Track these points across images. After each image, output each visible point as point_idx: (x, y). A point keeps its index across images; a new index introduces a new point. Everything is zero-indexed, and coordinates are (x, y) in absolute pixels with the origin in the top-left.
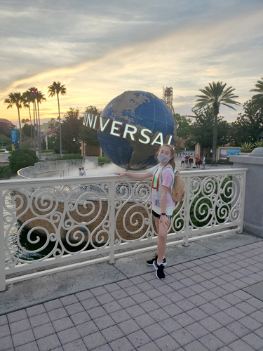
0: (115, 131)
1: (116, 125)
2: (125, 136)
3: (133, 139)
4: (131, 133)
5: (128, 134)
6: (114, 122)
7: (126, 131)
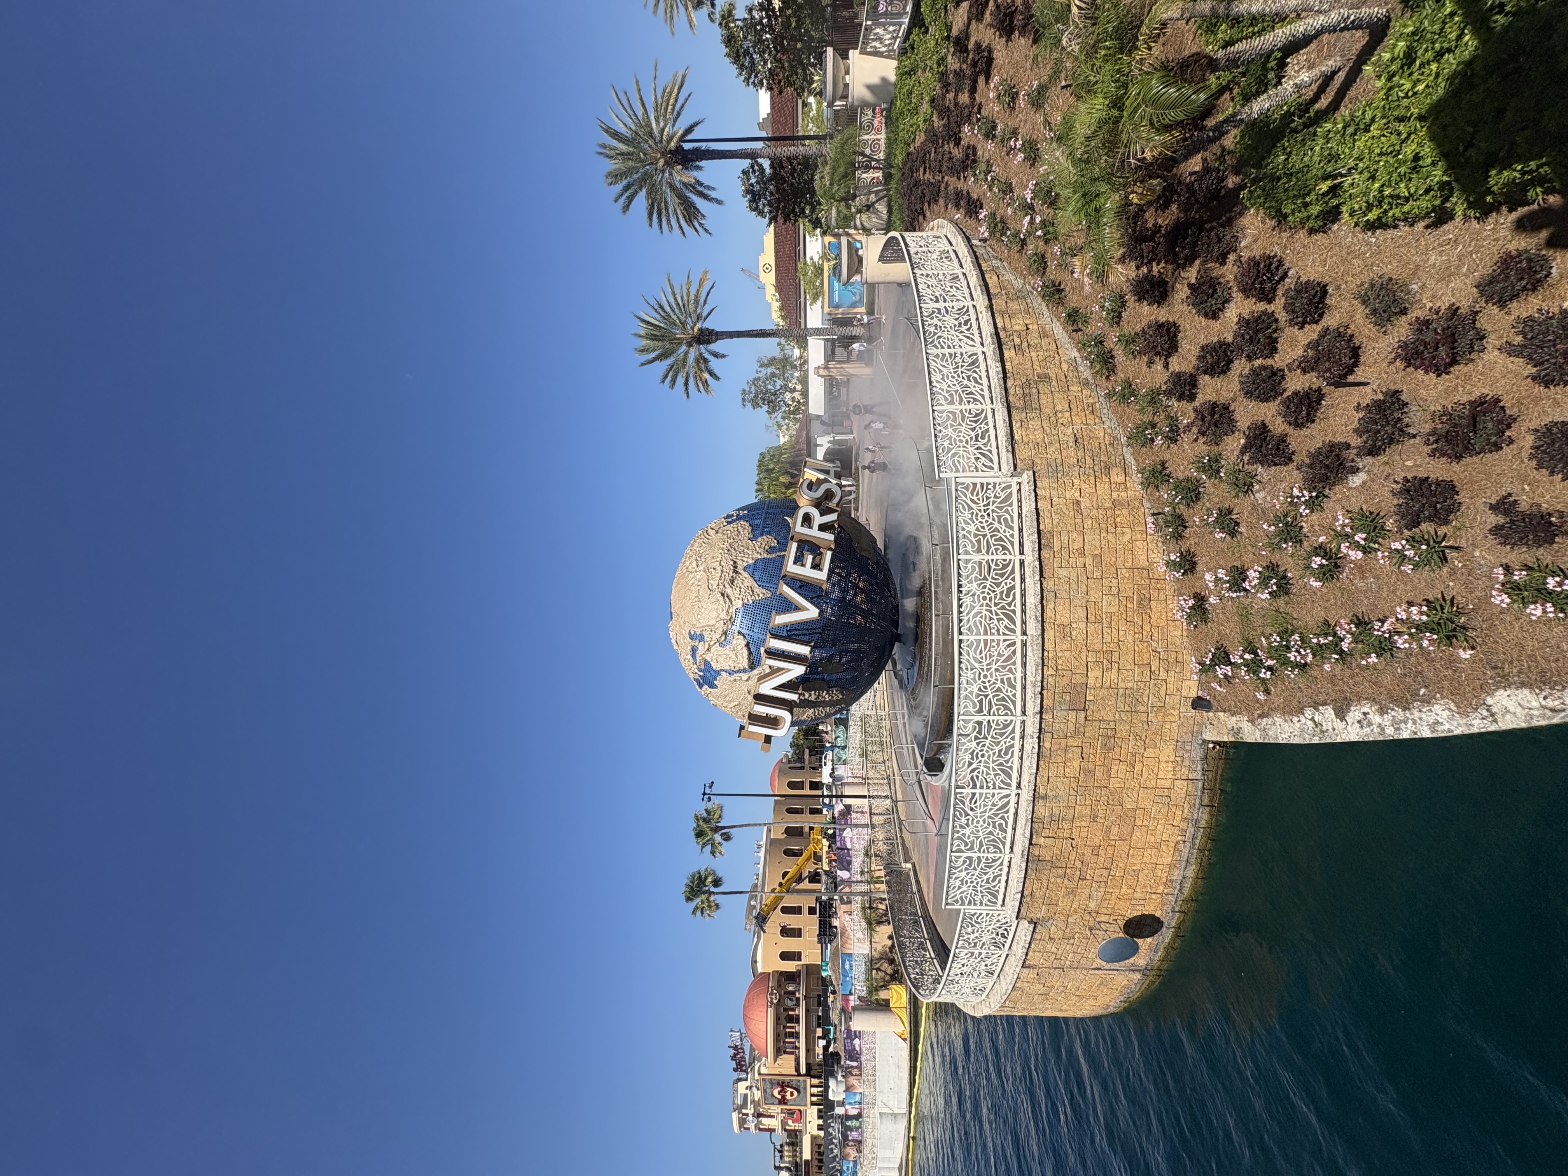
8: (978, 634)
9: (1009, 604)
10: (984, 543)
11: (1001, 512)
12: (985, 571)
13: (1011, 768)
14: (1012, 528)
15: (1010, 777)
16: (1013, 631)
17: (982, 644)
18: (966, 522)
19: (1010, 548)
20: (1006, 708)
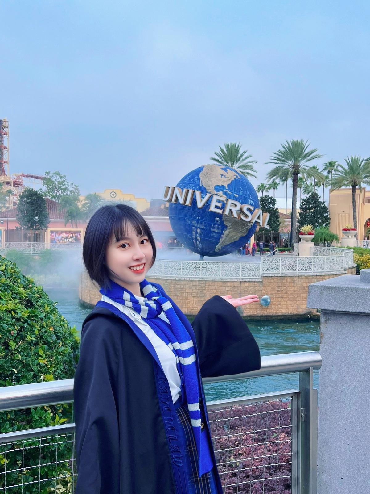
0: (217, 207)
1: (218, 201)
2: (227, 212)
3: (235, 215)
4: (234, 210)
5: (231, 210)
6: (215, 198)
8: (222, 267)
9: (229, 275)
10: (244, 269)
11: (252, 274)
12: (237, 269)
13: (188, 275)
14: (248, 276)
15: (185, 275)
16: (222, 276)
17: (219, 268)
18: (250, 265)
19: (243, 276)
20: (203, 274)
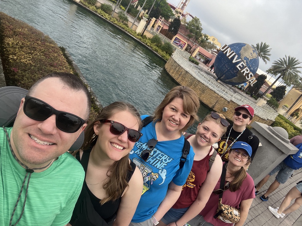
7: (244, 70)
